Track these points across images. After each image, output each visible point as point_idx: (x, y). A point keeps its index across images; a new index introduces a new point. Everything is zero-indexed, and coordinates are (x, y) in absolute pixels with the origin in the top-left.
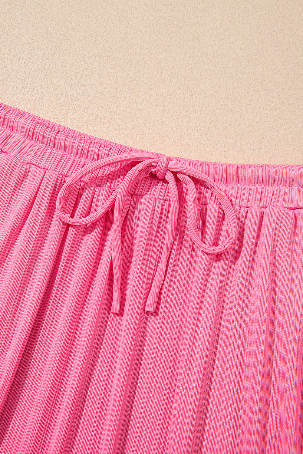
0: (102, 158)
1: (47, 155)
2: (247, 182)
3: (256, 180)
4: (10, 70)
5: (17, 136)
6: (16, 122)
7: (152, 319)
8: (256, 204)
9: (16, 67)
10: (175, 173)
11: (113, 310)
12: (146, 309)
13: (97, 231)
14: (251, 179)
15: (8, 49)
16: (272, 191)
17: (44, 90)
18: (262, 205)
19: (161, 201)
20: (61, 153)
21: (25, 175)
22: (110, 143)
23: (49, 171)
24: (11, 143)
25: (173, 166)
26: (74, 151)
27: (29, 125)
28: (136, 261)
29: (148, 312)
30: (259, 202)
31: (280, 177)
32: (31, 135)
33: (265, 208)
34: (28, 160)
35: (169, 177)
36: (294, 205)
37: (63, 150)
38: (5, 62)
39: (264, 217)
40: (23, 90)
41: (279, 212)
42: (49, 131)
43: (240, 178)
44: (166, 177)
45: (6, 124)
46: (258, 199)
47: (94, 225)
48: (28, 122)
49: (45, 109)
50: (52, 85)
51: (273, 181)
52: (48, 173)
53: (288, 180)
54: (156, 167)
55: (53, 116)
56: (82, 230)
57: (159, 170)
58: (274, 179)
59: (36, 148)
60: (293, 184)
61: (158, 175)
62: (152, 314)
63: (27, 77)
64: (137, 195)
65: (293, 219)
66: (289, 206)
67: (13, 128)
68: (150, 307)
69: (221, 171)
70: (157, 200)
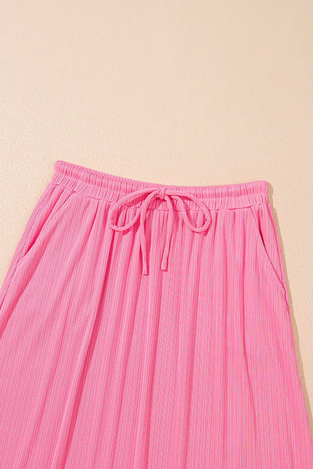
0: (133, 192)
1: (98, 192)
2: (207, 197)
3: (212, 196)
4: (69, 141)
5: (80, 182)
6: (79, 175)
7: (164, 273)
8: (213, 209)
9: (71, 139)
10: (169, 196)
11: (143, 273)
12: (161, 269)
13: (130, 233)
14: (209, 196)
15: (65, 128)
16: (221, 201)
17: (90, 151)
18: (216, 209)
19: (163, 211)
20: (106, 190)
21: (88, 204)
22: (131, 180)
23: (101, 201)
24: (77, 186)
25: (168, 192)
26: (113, 188)
27: (87, 175)
28: (153, 245)
29: (162, 270)
30: (214, 207)
31: (225, 193)
32: (88, 181)
33: (218, 210)
34: (89, 195)
35: (167, 198)
36: (233, 207)
37: (107, 188)
38: (65, 136)
39: (218, 216)
40: (78, 152)
41: (225, 213)
42: (98, 178)
43: (204, 195)
44: (165, 199)
45: (73, 175)
46: (214, 206)
47: (128, 230)
48: (86, 175)
49: (92, 163)
50: (93, 148)
51: (221, 196)
52: (101, 202)
53: (229, 194)
54: (159, 194)
55: (97, 167)
56: (121, 233)
57: (161, 196)
58: (222, 194)
59: (92, 188)
60: (232, 196)
61: (160, 198)
62: (164, 271)
63: (79, 145)
64: (150, 209)
65: (233, 215)
66: (231, 208)
67: (77, 177)
68: (163, 268)
69: (193, 192)
70: (161, 211)
